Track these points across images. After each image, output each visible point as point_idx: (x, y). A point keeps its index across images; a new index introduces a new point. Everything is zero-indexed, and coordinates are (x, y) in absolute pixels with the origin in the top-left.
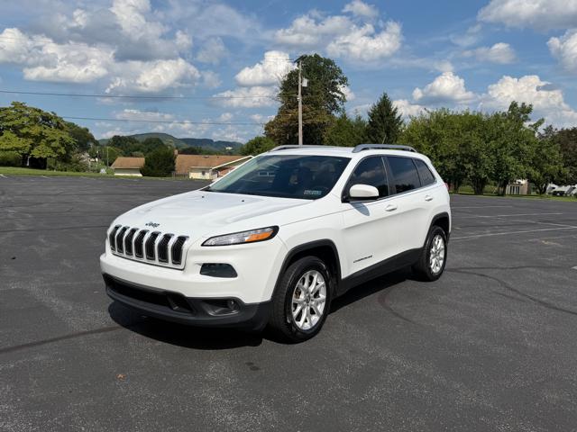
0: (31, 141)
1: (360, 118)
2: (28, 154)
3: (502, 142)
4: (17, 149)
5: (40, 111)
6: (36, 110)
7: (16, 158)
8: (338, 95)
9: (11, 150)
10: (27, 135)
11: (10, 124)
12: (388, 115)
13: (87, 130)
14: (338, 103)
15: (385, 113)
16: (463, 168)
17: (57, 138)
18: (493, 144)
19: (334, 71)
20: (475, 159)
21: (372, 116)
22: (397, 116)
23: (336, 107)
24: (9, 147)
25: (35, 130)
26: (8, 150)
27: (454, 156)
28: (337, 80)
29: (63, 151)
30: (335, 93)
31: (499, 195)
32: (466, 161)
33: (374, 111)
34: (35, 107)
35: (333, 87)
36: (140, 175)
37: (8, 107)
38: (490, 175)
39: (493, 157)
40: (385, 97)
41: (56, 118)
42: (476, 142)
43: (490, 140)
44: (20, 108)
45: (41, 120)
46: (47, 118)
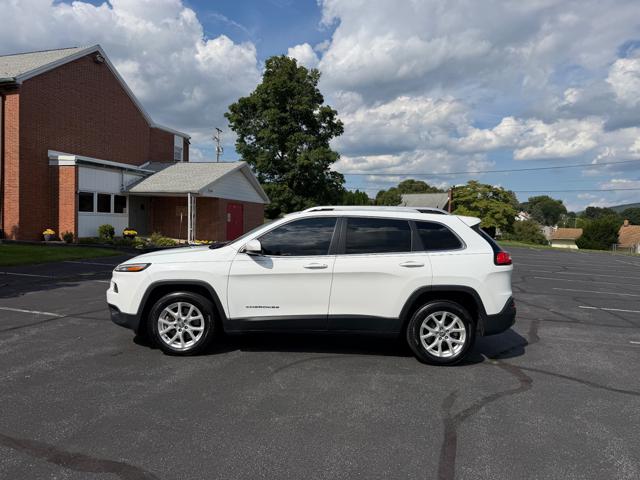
0: (478, 213)
5: (489, 187)
6: (486, 186)
10: (476, 208)
11: (464, 199)
13: (561, 202)
17: (501, 211)
25: (482, 204)
29: (505, 222)
34: (486, 184)
36: (576, 247)
37: (465, 185)
41: (503, 192)
44: (474, 184)
45: (491, 194)
46: (496, 193)
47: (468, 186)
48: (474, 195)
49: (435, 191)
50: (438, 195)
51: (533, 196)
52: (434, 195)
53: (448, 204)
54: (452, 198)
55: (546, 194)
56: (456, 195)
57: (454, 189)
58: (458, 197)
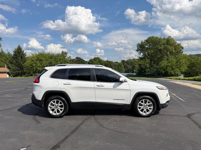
1: (9, 53)
12: (21, 52)
15: (20, 52)
21: (15, 52)
40: (19, 46)
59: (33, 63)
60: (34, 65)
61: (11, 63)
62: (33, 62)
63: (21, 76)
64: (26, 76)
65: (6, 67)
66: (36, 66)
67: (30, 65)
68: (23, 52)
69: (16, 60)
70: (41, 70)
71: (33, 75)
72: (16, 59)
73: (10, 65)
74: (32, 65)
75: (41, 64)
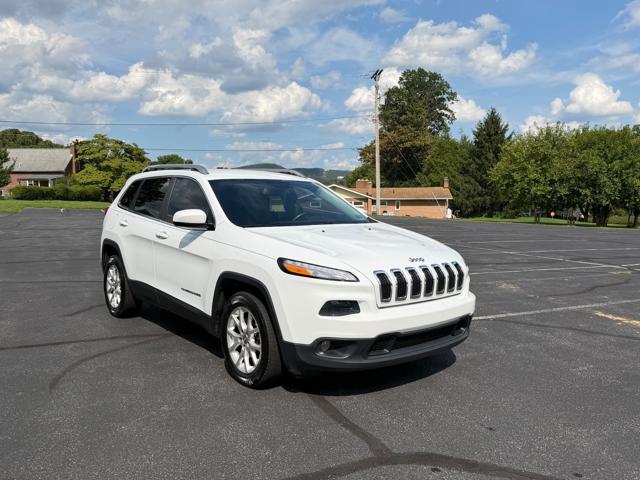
0: (111, 174)
1: (465, 138)
2: (108, 188)
3: (629, 162)
4: (97, 183)
5: (121, 143)
6: (117, 142)
7: (95, 192)
8: (446, 112)
9: (91, 183)
10: (108, 168)
11: (92, 156)
12: (496, 134)
14: (447, 121)
15: (492, 132)
16: (579, 194)
18: (617, 165)
19: (441, 86)
20: (593, 183)
21: (478, 135)
22: (507, 135)
23: (443, 127)
24: (89, 180)
25: (115, 164)
26: (88, 184)
27: (568, 180)
28: (445, 96)
30: (443, 111)
31: (628, 227)
32: (583, 185)
33: (481, 130)
34: (117, 139)
35: (440, 103)
37: (91, 139)
38: (614, 202)
39: (616, 180)
40: (493, 113)
41: (137, 149)
42: (594, 162)
43: (613, 159)
44: (102, 140)
45: (123, 152)
46: (129, 151)
47: (94, 141)
48: (103, 152)
49: (50, 145)
50: (57, 151)
51: (162, 155)
52: (48, 151)
53: (71, 162)
54: (76, 156)
55: (175, 153)
56: (80, 151)
57: (76, 143)
58: (83, 153)
59: (514, 171)
60: (517, 176)
61: (464, 171)
62: (513, 167)
63: (490, 216)
64: (505, 217)
65: (446, 185)
66: (522, 179)
67: (505, 177)
68: (505, 130)
69: (477, 160)
70: (539, 193)
71: (553, 214)
72: (479, 158)
73: (460, 179)
74: (509, 176)
75: (544, 171)
